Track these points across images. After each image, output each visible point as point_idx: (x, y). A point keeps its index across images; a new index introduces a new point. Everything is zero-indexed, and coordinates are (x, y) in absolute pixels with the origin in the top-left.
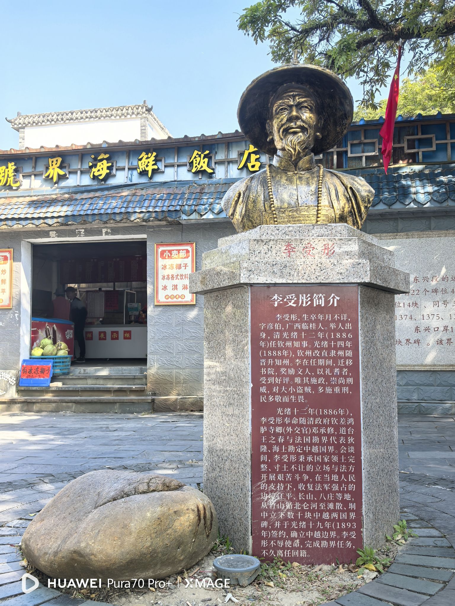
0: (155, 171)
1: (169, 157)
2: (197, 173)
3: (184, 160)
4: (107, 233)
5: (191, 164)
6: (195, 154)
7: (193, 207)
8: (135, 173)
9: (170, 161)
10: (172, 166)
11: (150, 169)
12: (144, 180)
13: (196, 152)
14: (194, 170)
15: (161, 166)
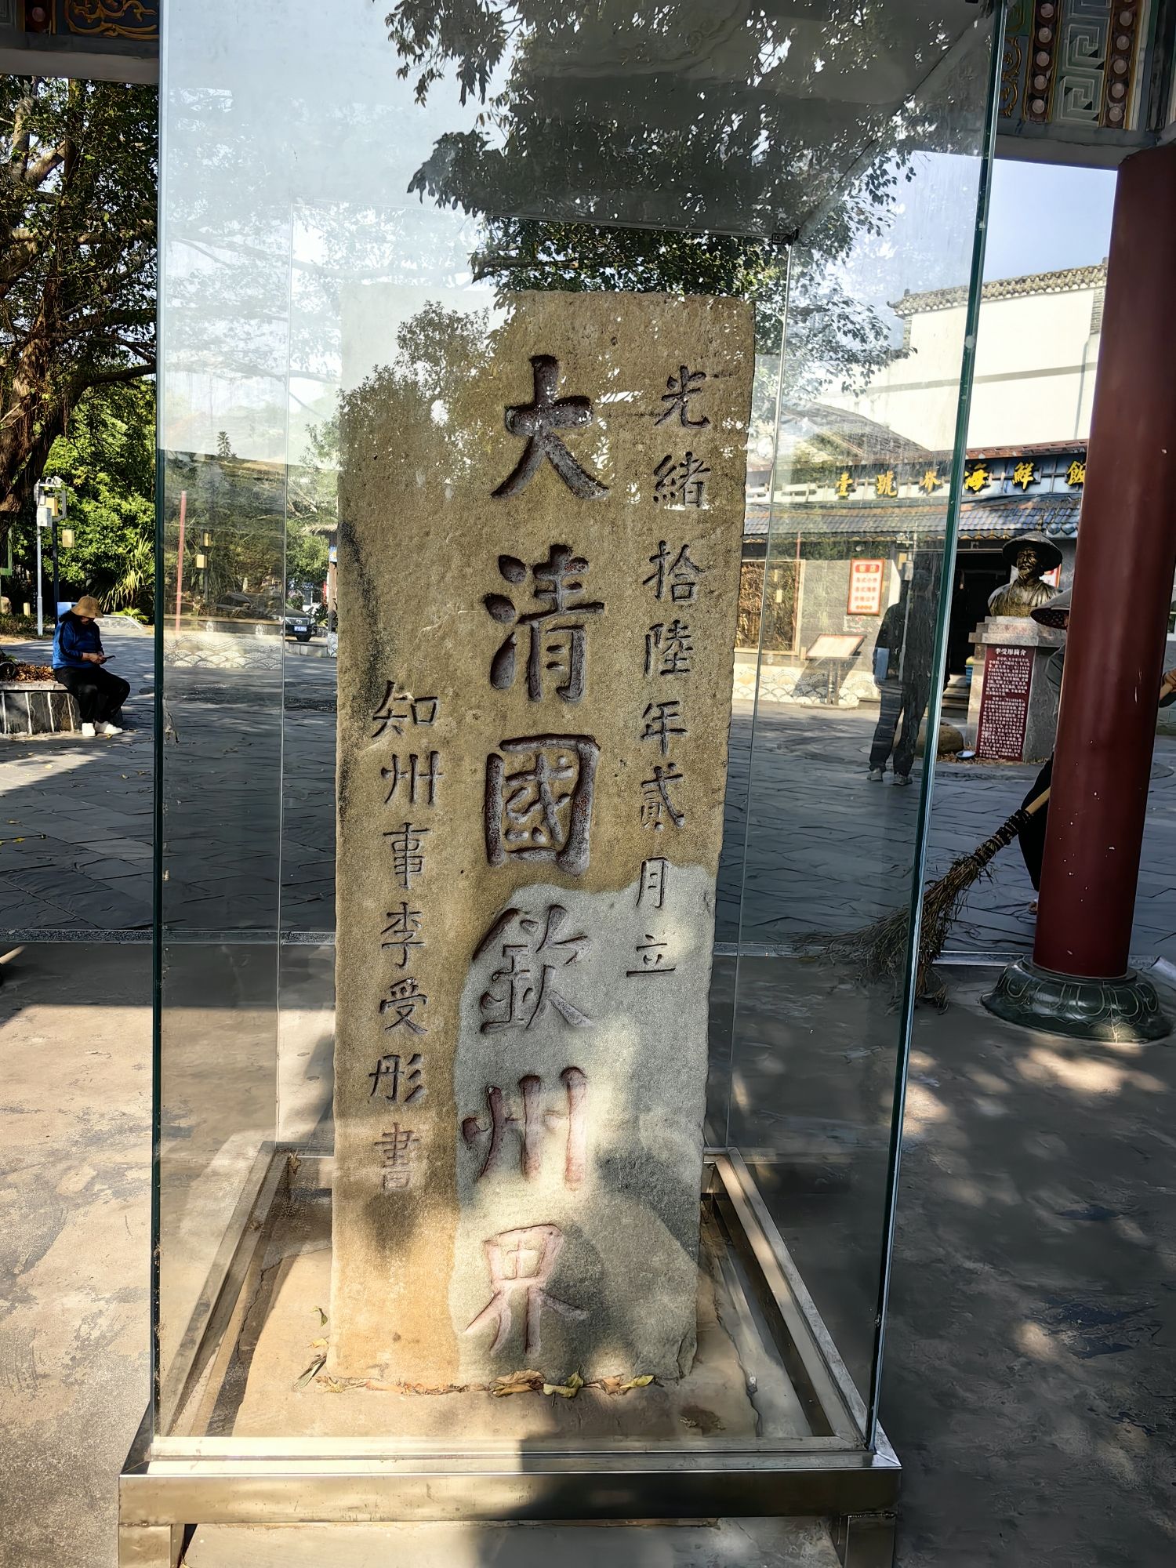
0: (1030, 483)
1: (1048, 467)
2: (1073, 485)
3: (1062, 470)
4: (975, 546)
5: (1069, 476)
6: (1074, 465)
7: (1060, 526)
8: (1011, 483)
9: (1047, 471)
10: (1049, 476)
11: (1025, 481)
12: (1018, 492)
13: (1075, 463)
14: (1071, 482)
15: (1037, 476)
